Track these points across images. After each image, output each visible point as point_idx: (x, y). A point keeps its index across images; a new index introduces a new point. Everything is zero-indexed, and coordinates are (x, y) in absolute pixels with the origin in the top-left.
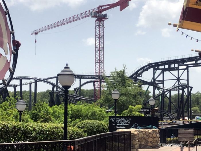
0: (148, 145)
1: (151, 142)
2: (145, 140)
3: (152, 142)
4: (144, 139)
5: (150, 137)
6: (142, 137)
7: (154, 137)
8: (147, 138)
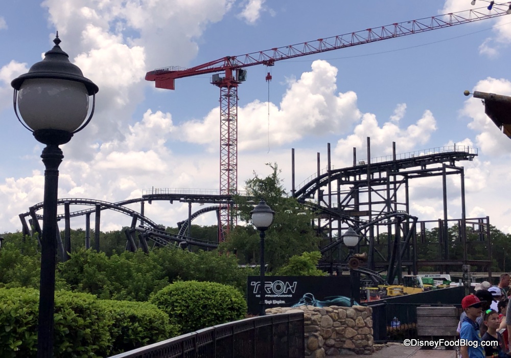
0: (345, 346)
2: (337, 334)
4: (335, 332)
5: (348, 326)
6: (330, 328)
7: (360, 327)
8: (343, 329)
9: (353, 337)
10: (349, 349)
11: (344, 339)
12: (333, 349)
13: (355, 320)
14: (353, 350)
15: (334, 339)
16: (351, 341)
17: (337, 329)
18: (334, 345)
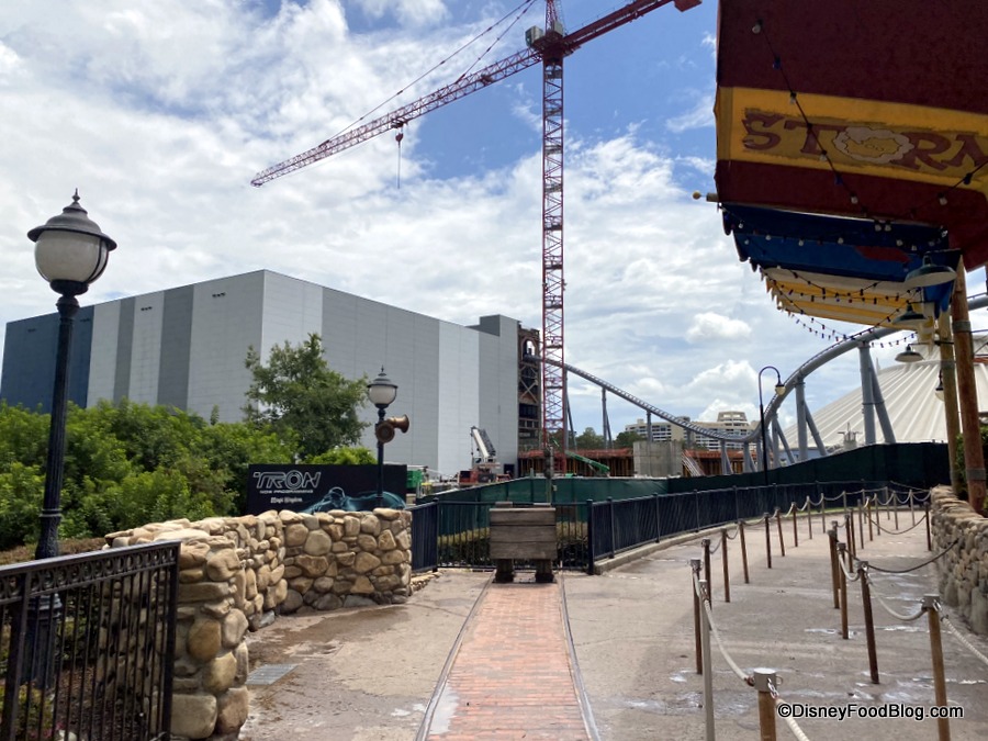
0: (355, 589)
1: (368, 573)
2: (340, 565)
3: (377, 571)
4: (335, 563)
5: (363, 550)
6: (325, 555)
7: (386, 551)
8: (352, 556)
9: (371, 571)
10: (363, 595)
11: (353, 576)
12: (328, 597)
13: (376, 538)
14: (371, 596)
15: (334, 578)
16: (367, 579)
17: (340, 555)
18: (332, 588)
